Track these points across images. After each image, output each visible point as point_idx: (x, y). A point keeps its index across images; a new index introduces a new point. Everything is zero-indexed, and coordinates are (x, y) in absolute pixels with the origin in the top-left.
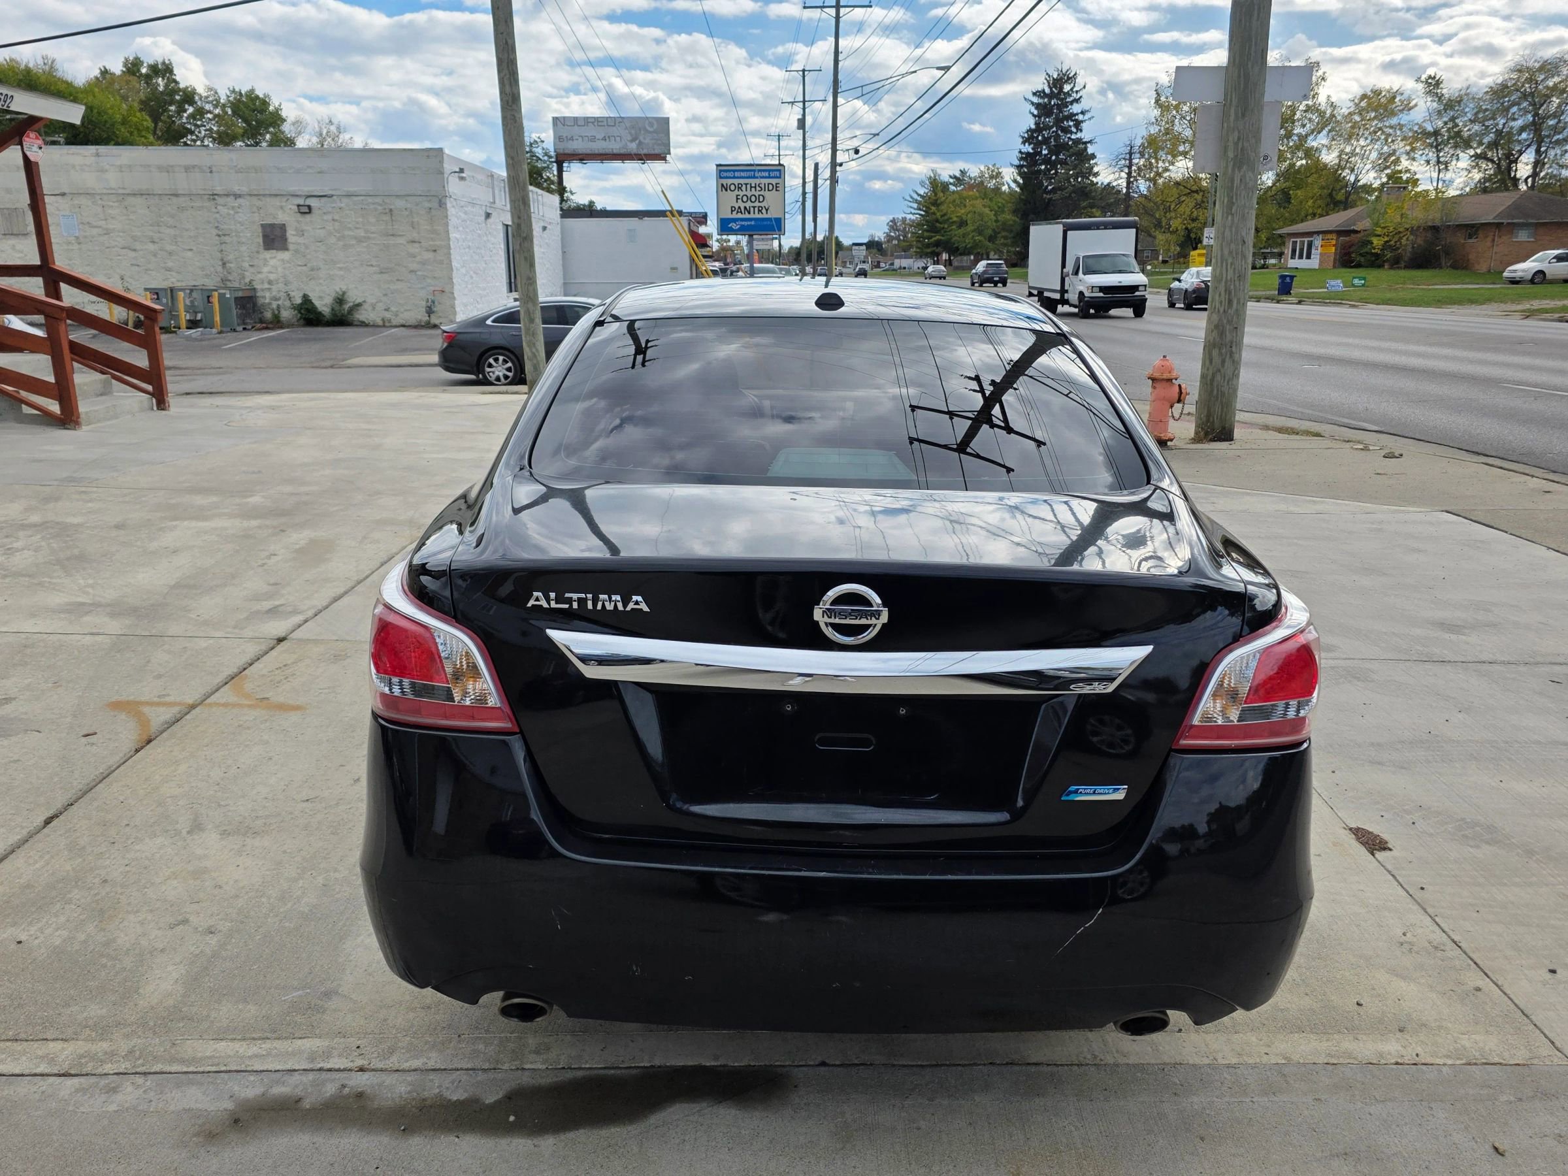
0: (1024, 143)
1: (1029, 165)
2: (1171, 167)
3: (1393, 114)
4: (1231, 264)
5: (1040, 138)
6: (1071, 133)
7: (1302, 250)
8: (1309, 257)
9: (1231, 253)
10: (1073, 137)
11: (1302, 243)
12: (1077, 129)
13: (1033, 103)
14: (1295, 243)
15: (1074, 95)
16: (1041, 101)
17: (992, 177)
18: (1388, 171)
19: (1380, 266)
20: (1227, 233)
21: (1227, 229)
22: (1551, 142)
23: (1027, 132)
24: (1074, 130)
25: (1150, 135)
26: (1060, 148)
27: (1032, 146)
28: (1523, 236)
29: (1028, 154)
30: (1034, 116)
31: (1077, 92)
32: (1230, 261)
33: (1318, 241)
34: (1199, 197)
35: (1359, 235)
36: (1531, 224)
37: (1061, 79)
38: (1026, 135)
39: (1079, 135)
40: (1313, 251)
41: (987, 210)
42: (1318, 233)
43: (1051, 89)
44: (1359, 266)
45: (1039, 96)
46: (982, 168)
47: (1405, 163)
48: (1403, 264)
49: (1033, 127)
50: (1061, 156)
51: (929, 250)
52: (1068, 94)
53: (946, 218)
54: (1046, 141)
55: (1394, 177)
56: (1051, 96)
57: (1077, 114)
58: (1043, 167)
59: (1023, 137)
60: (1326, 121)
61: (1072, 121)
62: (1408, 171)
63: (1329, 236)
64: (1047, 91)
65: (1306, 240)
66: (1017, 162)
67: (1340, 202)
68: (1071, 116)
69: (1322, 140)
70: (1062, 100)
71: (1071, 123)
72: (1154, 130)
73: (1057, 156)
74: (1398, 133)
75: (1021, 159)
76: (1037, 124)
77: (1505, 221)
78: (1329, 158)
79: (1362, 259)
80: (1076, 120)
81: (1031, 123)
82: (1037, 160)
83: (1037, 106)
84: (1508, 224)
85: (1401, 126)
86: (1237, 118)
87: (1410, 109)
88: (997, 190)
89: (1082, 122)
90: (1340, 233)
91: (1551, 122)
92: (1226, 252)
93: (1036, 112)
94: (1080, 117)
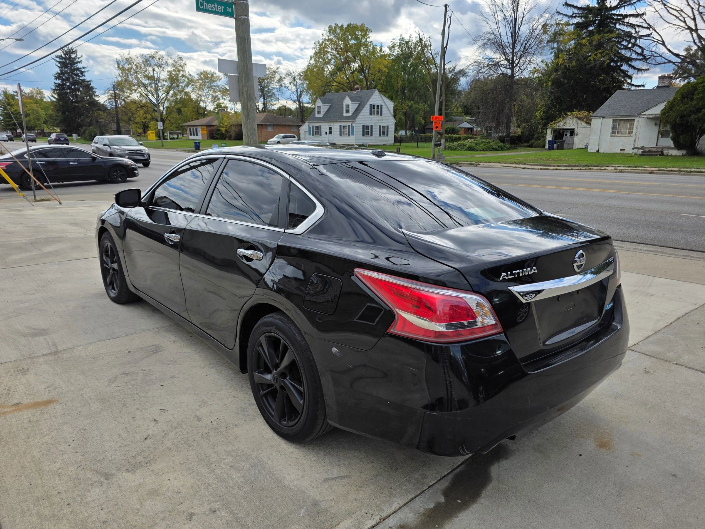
0: (56, 78)
1: (60, 89)
2: (130, 95)
3: (214, 81)
4: (252, 138)
5: (64, 77)
6: (79, 76)
7: (194, 132)
8: (197, 135)
9: (251, 134)
10: (81, 78)
11: (193, 129)
12: (82, 75)
13: (57, 61)
14: (190, 129)
15: (77, 59)
16: (61, 60)
17: (37, 94)
18: (216, 103)
19: (225, 139)
20: (249, 126)
21: (248, 125)
22: (267, 96)
23: (57, 74)
24: (81, 75)
25: (118, 81)
26: (75, 83)
27: (60, 81)
28: (270, 129)
29: (59, 84)
30: (59, 67)
31: (79, 58)
32: (251, 137)
33: (199, 129)
34: (145, 109)
35: (214, 127)
36: (272, 125)
37: (69, 52)
38: (56, 75)
39: (83, 78)
40: (198, 133)
41: (40, 109)
42: (199, 126)
43: (65, 55)
44: (217, 139)
45: (60, 58)
46: (31, 89)
47: (221, 101)
48: (233, 139)
49: (59, 72)
50: (76, 87)
51: (10, 127)
52: (75, 59)
53: (17, 112)
54: (68, 79)
55: (219, 106)
56: (65, 59)
57: (81, 68)
58: (68, 91)
59: (55, 76)
60: (191, 81)
61: (79, 71)
62: (223, 103)
63: (203, 127)
64: (63, 56)
65: (195, 128)
66: (54, 88)
67: (201, 114)
68: (78, 69)
69: (189, 89)
70: (72, 61)
71: (78, 72)
72: (120, 79)
73: (74, 86)
74: (217, 88)
75: (56, 86)
76: (61, 71)
77: (264, 124)
78: (194, 96)
79: (218, 136)
80: (81, 71)
81: (58, 70)
82: (64, 88)
83: (60, 62)
84: (265, 125)
85: (218, 86)
86: (245, 82)
87: (220, 80)
88: (42, 100)
89: (84, 72)
90: (208, 126)
91: (266, 89)
92: (249, 134)
93: (59, 65)
94: (83, 70)
